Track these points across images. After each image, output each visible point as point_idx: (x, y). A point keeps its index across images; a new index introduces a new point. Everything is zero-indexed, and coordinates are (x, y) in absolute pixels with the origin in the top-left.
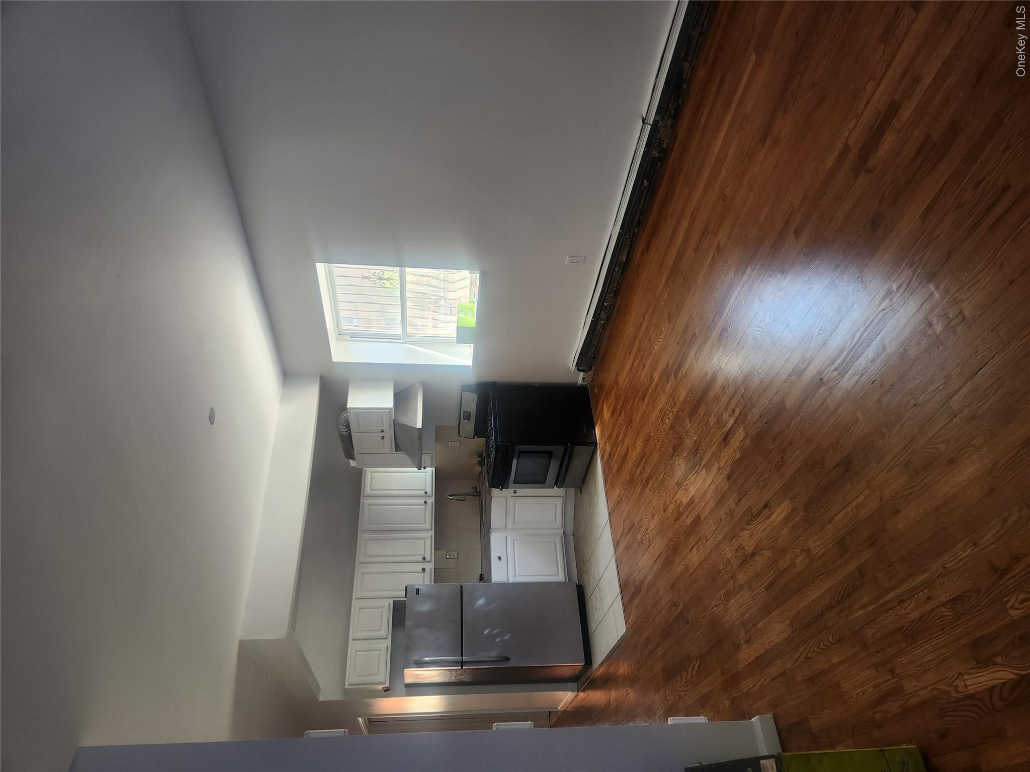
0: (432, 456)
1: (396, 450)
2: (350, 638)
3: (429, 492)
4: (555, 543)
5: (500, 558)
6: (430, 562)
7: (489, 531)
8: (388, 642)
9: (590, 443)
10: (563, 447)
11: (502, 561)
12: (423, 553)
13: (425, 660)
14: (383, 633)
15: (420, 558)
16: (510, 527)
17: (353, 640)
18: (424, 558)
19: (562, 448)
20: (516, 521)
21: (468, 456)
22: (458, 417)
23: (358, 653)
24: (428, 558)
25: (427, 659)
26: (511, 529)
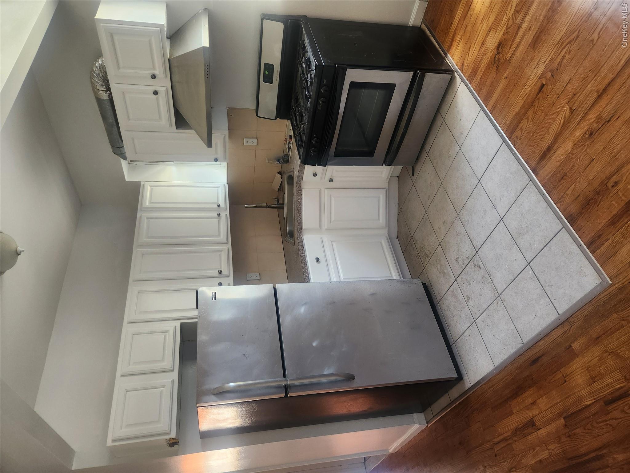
0: (225, 136)
1: (178, 127)
2: (118, 374)
3: (223, 205)
4: (381, 243)
5: (318, 260)
6: (228, 277)
7: (301, 232)
8: (175, 375)
9: (445, 70)
10: (411, 74)
11: (321, 263)
12: (219, 268)
13: (229, 387)
14: (167, 364)
15: (216, 273)
16: (326, 227)
17: (123, 376)
18: (220, 272)
19: (408, 75)
20: (333, 219)
21: (267, 161)
22: (256, 77)
23: (128, 392)
24: (225, 272)
25: (232, 384)
26: (326, 229)
